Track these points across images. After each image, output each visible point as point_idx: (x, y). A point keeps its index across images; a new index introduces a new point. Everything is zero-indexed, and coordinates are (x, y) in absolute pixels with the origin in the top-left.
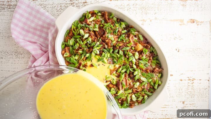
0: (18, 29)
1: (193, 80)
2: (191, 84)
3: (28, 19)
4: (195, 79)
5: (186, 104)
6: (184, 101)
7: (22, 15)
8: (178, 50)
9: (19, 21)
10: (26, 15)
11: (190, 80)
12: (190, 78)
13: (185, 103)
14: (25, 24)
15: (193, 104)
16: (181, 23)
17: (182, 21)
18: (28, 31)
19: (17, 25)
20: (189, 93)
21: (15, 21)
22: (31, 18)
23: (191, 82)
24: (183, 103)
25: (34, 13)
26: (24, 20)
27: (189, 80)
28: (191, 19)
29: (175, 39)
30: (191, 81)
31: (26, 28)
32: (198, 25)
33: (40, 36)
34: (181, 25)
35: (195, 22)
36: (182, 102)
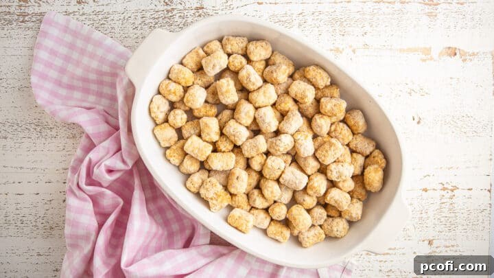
0: (49, 85)
1: (452, 191)
2: (448, 200)
3: (67, 59)
4: (458, 188)
5: (436, 246)
6: (432, 238)
7: (53, 53)
8: (417, 120)
9: (49, 65)
10: (63, 50)
11: (447, 189)
12: (445, 186)
13: (435, 243)
14: (62, 71)
15: (453, 246)
16: (424, 57)
17: (427, 51)
18: (70, 87)
19: (43, 77)
20: (443, 219)
21: (38, 67)
22: (75, 56)
23: (448, 195)
24: (430, 243)
25: (79, 43)
26: (58, 62)
27: (444, 189)
28: (449, 48)
29: (410, 93)
30: (449, 191)
31: (65, 80)
32: (464, 60)
33: (100, 95)
34: (424, 60)
35: (458, 54)
36: (427, 242)
